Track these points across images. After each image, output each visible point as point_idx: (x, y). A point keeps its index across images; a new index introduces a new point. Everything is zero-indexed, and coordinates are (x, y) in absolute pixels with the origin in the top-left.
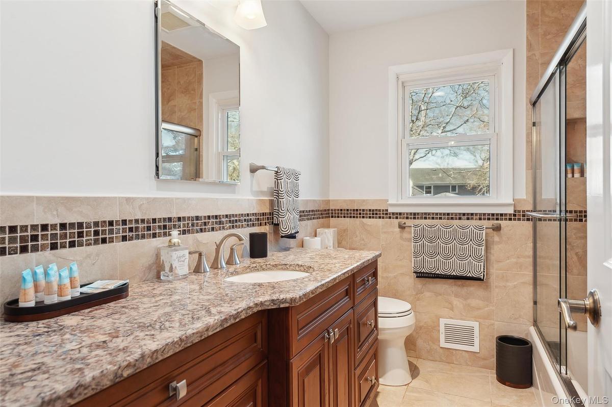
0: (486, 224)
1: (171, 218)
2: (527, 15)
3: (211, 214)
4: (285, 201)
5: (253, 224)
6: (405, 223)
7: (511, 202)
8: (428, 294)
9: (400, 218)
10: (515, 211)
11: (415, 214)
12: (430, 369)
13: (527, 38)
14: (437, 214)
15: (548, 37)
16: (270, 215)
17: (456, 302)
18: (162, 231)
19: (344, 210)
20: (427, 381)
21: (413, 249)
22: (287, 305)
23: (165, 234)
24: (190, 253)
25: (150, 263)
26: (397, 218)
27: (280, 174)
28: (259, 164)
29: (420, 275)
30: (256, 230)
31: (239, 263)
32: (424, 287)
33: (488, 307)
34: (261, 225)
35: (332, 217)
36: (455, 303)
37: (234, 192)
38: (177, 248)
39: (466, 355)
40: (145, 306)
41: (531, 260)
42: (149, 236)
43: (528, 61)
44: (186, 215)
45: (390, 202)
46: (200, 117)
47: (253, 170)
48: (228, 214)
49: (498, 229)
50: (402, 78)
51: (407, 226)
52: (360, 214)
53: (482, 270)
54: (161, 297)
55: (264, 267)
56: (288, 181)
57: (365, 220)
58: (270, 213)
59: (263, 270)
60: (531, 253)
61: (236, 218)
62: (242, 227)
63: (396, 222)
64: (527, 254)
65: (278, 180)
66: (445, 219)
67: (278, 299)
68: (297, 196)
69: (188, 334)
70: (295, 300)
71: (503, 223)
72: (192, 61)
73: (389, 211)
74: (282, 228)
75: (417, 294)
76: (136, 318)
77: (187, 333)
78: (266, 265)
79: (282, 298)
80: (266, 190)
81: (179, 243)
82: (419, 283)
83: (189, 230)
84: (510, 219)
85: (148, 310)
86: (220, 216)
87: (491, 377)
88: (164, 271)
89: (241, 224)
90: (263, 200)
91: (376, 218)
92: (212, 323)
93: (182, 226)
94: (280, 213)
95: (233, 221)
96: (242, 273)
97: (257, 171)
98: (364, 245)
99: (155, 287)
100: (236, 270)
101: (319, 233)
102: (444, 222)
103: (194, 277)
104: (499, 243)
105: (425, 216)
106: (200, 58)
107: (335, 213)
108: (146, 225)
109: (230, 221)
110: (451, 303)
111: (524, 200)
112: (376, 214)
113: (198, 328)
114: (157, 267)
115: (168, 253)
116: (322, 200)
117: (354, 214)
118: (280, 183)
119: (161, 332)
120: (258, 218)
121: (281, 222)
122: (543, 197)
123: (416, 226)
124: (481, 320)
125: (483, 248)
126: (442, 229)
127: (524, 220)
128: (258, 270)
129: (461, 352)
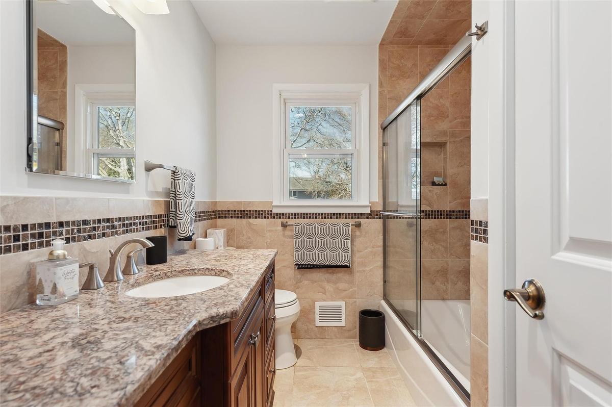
0: (351, 221)
1: (50, 223)
2: (379, 59)
3: (101, 218)
4: (183, 203)
5: (149, 227)
6: (287, 223)
7: (368, 204)
8: (306, 282)
9: (283, 218)
10: (371, 211)
11: (295, 214)
12: (309, 347)
13: (379, 77)
14: (313, 214)
15: (393, 79)
16: (165, 217)
17: (329, 287)
18: (37, 241)
19: (232, 211)
20: (309, 359)
21: (294, 244)
22: (227, 320)
23: (41, 245)
24: (80, 267)
25: (18, 284)
26: (280, 218)
27: (177, 174)
28: (155, 161)
29: (301, 267)
30: (152, 233)
31: (137, 272)
32: (302, 277)
33: (352, 288)
34: (156, 228)
35: (219, 218)
36: (327, 288)
37: (128, 192)
38: (64, 262)
39: (336, 329)
40: (31, 353)
41: (381, 249)
42: (17, 248)
43: (379, 95)
44: (70, 218)
45: (274, 204)
46: (63, 108)
47: (149, 168)
48: (121, 216)
49: (358, 225)
50: (284, 95)
51: (288, 225)
52: (247, 214)
53: (349, 259)
54: (51, 335)
55: (169, 274)
56: (186, 182)
57: (251, 220)
58: (165, 215)
59: (168, 277)
60: (381, 243)
61: (131, 221)
62: (137, 231)
63: (280, 221)
64: (379, 244)
65: (175, 180)
66: (319, 218)
67: (218, 315)
68: (193, 197)
69: (128, 394)
70: (236, 313)
71: (363, 221)
72: (52, 45)
73: (273, 212)
74: (180, 230)
75: (297, 283)
76: (22, 379)
77: (127, 392)
78: (171, 272)
79: (222, 314)
80: (161, 190)
81: (64, 255)
82: (298, 274)
83: (75, 237)
84: (367, 218)
85: (37, 360)
86: (112, 219)
87: (356, 344)
88: (42, 293)
89: (136, 227)
90: (158, 201)
91: (262, 218)
92: (154, 366)
93: (64, 233)
94: (177, 215)
95: (127, 224)
96: (143, 284)
97: (153, 169)
98: (250, 243)
99: (33, 317)
100: (138, 281)
101: (210, 233)
102: (319, 220)
103: (86, 296)
104: (360, 236)
105: (304, 216)
106: (63, 43)
107: (222, 214)
108: (12, 234)
109: (124, 225)
110: (324, 288)
111: (377, 202)
112: (262, 214)
113: (139, 380)
114: (29, 289)
115: (49, 270)
116: (212, 202)
117: (241, 214)
118: (178, 183)
119: (81, 400)
120: (154, 221)
121: (179, 224)
122: (390, 201)
123: (297, 225)
124: (347, 300)
125: (350, 241)
126: (318, 226)
127: (377, 218)
128: (162, 278)
129: (331, 328)
